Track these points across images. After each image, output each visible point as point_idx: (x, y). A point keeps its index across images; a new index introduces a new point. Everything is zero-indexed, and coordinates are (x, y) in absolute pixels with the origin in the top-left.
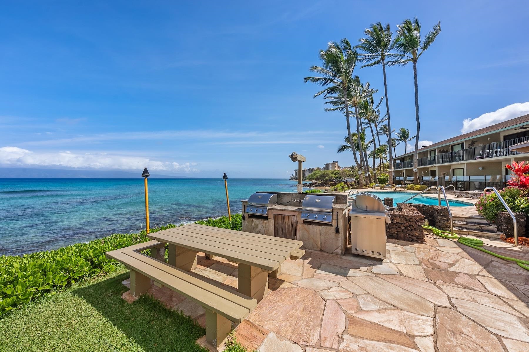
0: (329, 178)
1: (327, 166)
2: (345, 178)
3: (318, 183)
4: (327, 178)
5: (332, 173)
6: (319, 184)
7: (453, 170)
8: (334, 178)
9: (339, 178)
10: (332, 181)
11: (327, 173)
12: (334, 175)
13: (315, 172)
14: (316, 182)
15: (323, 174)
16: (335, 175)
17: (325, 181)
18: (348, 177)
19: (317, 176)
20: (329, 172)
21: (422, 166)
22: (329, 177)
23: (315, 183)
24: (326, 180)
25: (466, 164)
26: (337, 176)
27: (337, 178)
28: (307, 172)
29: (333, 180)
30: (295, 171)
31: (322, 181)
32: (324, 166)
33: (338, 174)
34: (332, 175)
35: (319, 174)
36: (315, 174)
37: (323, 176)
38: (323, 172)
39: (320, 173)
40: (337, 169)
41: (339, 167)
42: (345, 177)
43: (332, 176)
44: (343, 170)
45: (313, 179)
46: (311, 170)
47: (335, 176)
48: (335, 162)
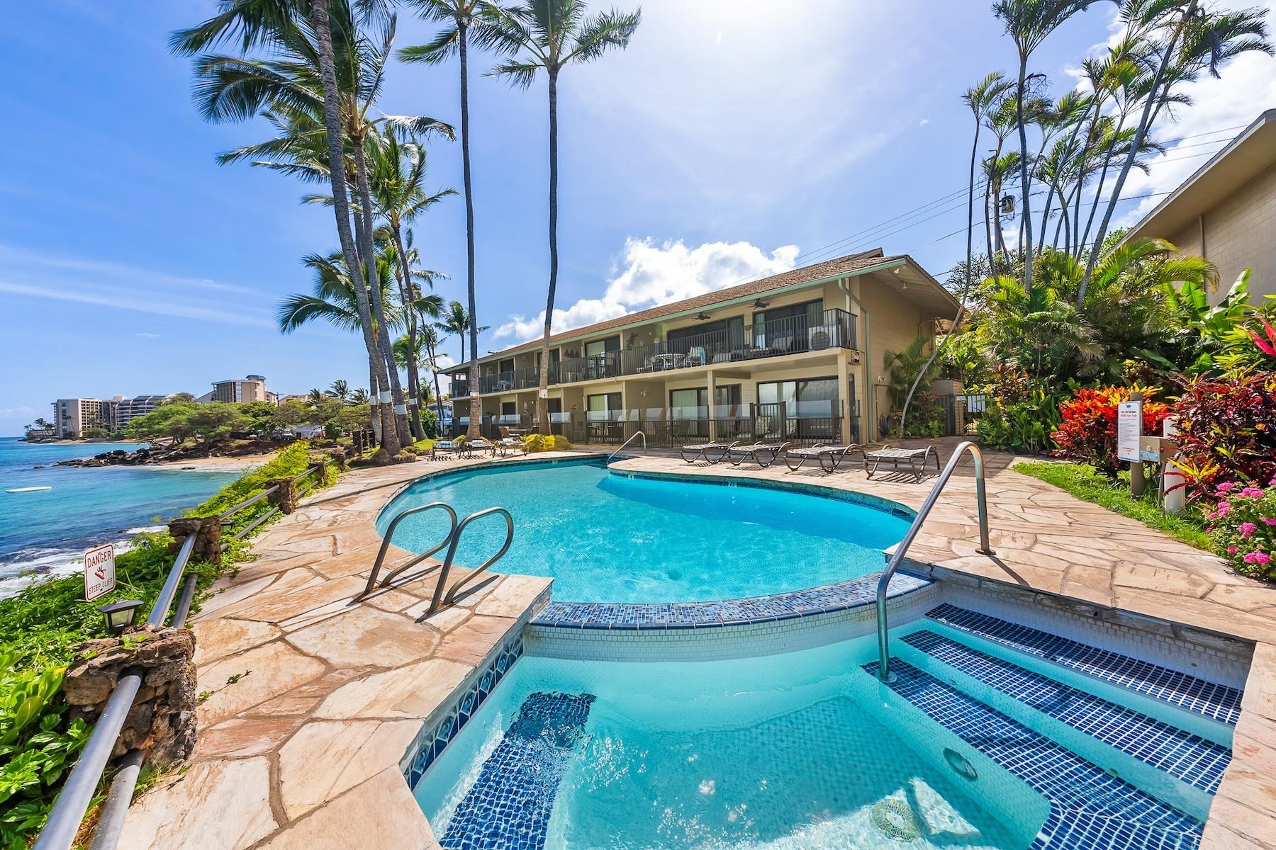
0: (230, 428)
1: (224, 390)
2: (294, 427)
3: (182, 446)
4: (222, 428)
5: (245, 412)
6: (185, 449)
7: (589, 397)
8: (253, 427)
9: (273, 427)
10: (245, 436)
11: (221, 411)
12: (252, 419)
13: (166, 408)
14: (172, 445)
15: (202, 415)
16: (254, 416)
17: (212, 437)
18: (303, 421)
19: (178, 422)
20: (232, 408)
21: (524, 388)
22: (231, 425)
23: (169, 448)
24: (221, 434)
25: (624, 384)
26: (262, 419)
27: (262, 425)
28: (130, 411)
29: (248, 434)
30: (56, 405)
31: (201, 441)
32: (211, 389)
33: (267, 413)
34: (244, 419)
35: (185, 415)
36: (165, 416)
37: (203, 422)
38: (206, 407)
39: (194, 412)
40: (260, 397)
41: (268, 395)
42: (292, 424)
43: (245, 423)
44: (284, 402)
45: (160, 433)
46: (148, 404)
47: (254, 422)
48: (253, 380)
